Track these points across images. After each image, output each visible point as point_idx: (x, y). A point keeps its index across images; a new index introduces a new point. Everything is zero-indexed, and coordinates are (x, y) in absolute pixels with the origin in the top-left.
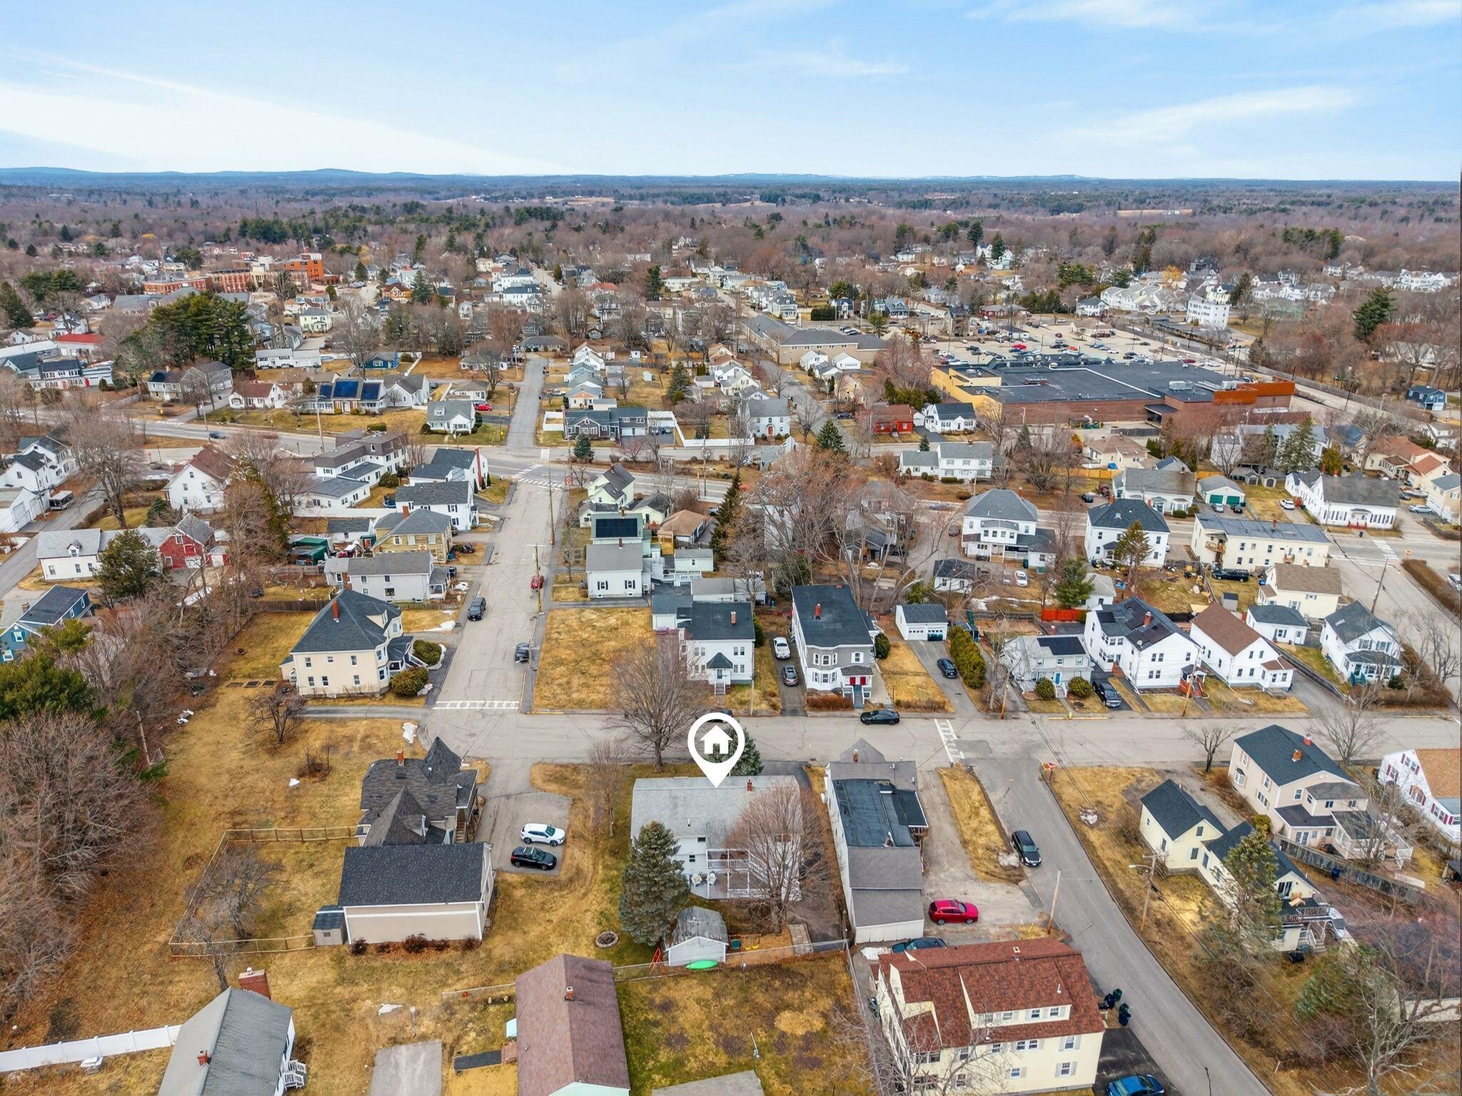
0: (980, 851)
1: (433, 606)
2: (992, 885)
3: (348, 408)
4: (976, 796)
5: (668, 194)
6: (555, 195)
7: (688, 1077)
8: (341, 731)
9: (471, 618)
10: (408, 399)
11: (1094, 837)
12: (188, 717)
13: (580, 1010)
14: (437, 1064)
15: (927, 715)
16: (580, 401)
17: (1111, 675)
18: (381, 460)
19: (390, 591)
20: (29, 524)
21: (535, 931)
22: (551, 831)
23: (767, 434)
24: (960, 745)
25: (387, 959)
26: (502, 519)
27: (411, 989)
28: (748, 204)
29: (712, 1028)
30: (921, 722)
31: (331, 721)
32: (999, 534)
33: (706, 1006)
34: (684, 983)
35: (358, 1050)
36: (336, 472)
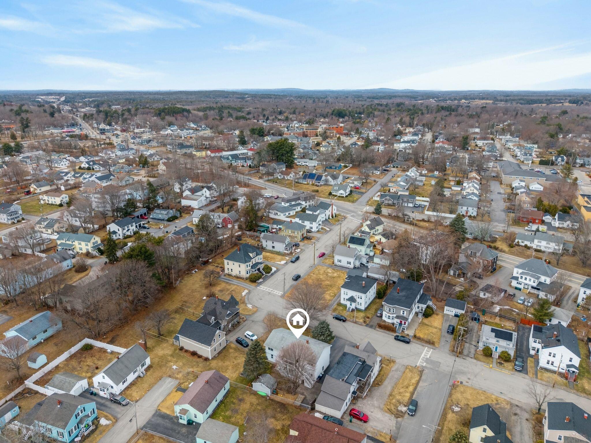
0: (394, 401)
1: (284, 255)
2: (386, 414)
3: (311, 183)
4: (414, 381)
5: (520, 100)
6: (466, 99)
7: (229, 422)
8: (228, 287)
9: (291, 262)
10: (332, 182)
11: (450, 416)
12: (195, 271)
13: (207, 386)
14: (174, 387)
15: (424, 344)
16: (395, 190)
17: (532, 356)
18: (303, 203)
19: (273, 247)
20: (202, 207)
21: (227, 363)
22: (253, 336)
23: (465, 214)
24: (427, 360)
25: (185, 354)
26: (330, 230)
27: (184, 364)
28: (561, 104)
29: (248, 413)
30: (420, 347)
31: (227, 283)
32: (528, 279)
33: (252, 406)
34: (252, 396)
35: (160, 374)
36: (287, 204)
